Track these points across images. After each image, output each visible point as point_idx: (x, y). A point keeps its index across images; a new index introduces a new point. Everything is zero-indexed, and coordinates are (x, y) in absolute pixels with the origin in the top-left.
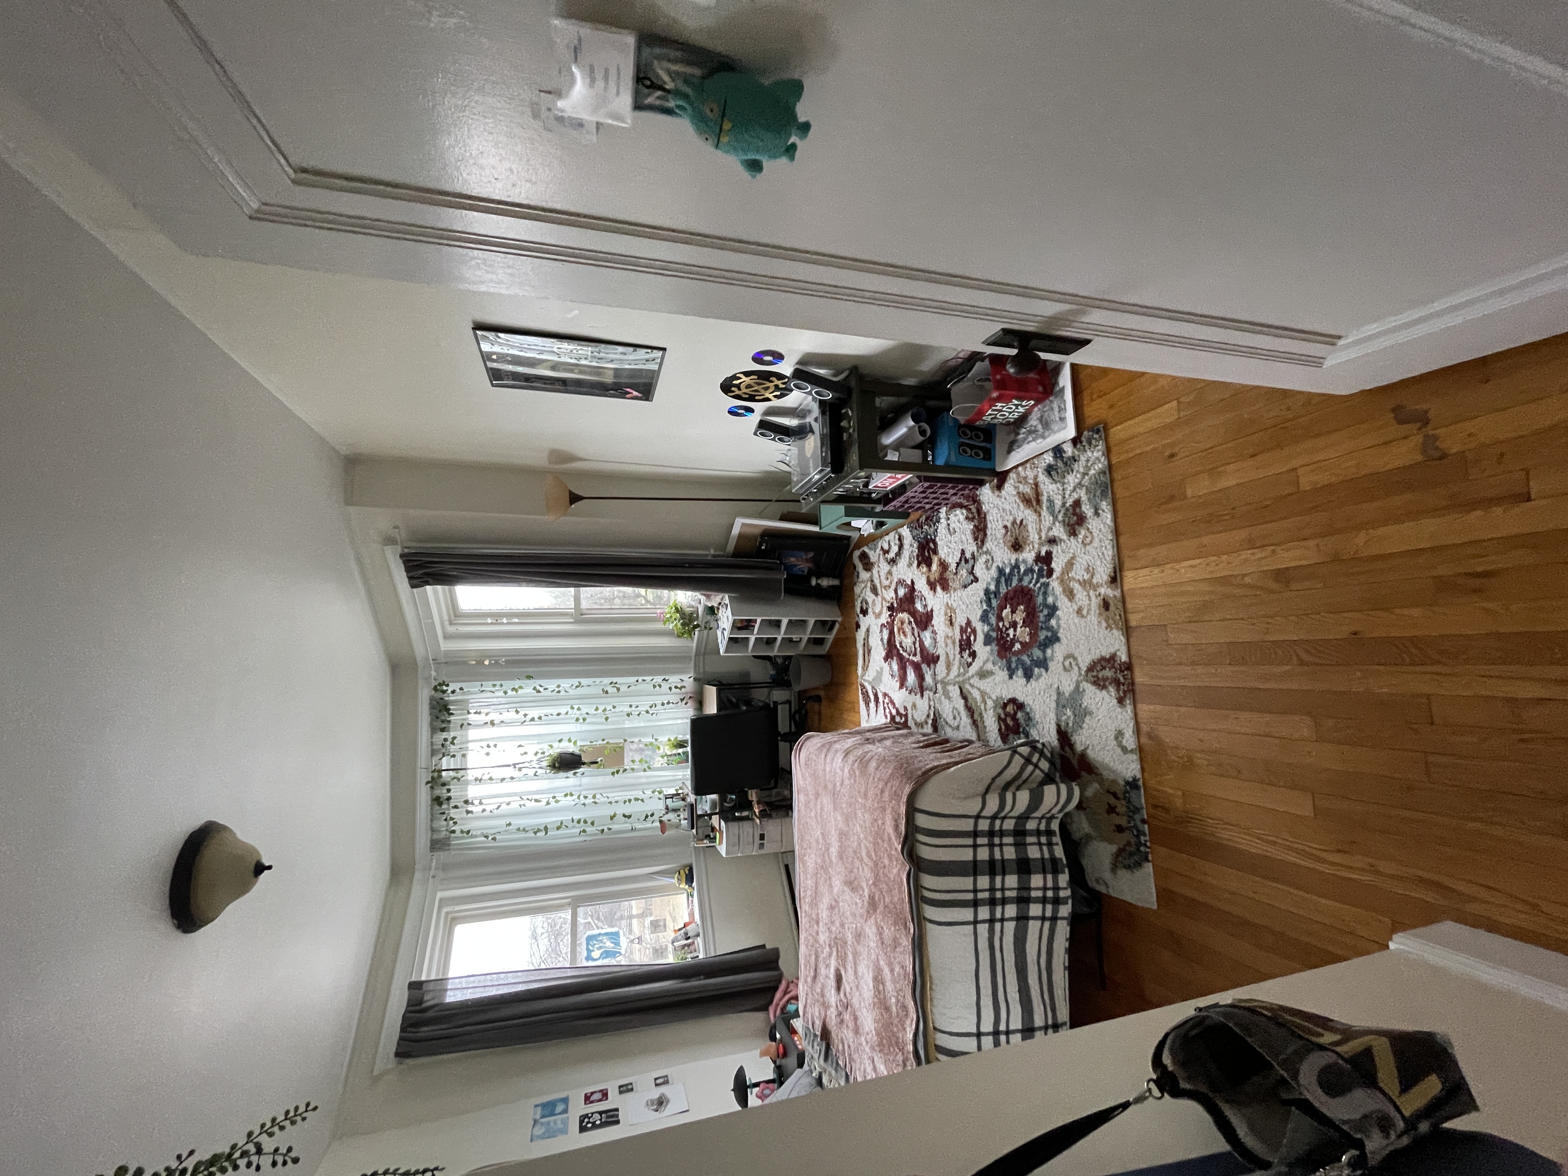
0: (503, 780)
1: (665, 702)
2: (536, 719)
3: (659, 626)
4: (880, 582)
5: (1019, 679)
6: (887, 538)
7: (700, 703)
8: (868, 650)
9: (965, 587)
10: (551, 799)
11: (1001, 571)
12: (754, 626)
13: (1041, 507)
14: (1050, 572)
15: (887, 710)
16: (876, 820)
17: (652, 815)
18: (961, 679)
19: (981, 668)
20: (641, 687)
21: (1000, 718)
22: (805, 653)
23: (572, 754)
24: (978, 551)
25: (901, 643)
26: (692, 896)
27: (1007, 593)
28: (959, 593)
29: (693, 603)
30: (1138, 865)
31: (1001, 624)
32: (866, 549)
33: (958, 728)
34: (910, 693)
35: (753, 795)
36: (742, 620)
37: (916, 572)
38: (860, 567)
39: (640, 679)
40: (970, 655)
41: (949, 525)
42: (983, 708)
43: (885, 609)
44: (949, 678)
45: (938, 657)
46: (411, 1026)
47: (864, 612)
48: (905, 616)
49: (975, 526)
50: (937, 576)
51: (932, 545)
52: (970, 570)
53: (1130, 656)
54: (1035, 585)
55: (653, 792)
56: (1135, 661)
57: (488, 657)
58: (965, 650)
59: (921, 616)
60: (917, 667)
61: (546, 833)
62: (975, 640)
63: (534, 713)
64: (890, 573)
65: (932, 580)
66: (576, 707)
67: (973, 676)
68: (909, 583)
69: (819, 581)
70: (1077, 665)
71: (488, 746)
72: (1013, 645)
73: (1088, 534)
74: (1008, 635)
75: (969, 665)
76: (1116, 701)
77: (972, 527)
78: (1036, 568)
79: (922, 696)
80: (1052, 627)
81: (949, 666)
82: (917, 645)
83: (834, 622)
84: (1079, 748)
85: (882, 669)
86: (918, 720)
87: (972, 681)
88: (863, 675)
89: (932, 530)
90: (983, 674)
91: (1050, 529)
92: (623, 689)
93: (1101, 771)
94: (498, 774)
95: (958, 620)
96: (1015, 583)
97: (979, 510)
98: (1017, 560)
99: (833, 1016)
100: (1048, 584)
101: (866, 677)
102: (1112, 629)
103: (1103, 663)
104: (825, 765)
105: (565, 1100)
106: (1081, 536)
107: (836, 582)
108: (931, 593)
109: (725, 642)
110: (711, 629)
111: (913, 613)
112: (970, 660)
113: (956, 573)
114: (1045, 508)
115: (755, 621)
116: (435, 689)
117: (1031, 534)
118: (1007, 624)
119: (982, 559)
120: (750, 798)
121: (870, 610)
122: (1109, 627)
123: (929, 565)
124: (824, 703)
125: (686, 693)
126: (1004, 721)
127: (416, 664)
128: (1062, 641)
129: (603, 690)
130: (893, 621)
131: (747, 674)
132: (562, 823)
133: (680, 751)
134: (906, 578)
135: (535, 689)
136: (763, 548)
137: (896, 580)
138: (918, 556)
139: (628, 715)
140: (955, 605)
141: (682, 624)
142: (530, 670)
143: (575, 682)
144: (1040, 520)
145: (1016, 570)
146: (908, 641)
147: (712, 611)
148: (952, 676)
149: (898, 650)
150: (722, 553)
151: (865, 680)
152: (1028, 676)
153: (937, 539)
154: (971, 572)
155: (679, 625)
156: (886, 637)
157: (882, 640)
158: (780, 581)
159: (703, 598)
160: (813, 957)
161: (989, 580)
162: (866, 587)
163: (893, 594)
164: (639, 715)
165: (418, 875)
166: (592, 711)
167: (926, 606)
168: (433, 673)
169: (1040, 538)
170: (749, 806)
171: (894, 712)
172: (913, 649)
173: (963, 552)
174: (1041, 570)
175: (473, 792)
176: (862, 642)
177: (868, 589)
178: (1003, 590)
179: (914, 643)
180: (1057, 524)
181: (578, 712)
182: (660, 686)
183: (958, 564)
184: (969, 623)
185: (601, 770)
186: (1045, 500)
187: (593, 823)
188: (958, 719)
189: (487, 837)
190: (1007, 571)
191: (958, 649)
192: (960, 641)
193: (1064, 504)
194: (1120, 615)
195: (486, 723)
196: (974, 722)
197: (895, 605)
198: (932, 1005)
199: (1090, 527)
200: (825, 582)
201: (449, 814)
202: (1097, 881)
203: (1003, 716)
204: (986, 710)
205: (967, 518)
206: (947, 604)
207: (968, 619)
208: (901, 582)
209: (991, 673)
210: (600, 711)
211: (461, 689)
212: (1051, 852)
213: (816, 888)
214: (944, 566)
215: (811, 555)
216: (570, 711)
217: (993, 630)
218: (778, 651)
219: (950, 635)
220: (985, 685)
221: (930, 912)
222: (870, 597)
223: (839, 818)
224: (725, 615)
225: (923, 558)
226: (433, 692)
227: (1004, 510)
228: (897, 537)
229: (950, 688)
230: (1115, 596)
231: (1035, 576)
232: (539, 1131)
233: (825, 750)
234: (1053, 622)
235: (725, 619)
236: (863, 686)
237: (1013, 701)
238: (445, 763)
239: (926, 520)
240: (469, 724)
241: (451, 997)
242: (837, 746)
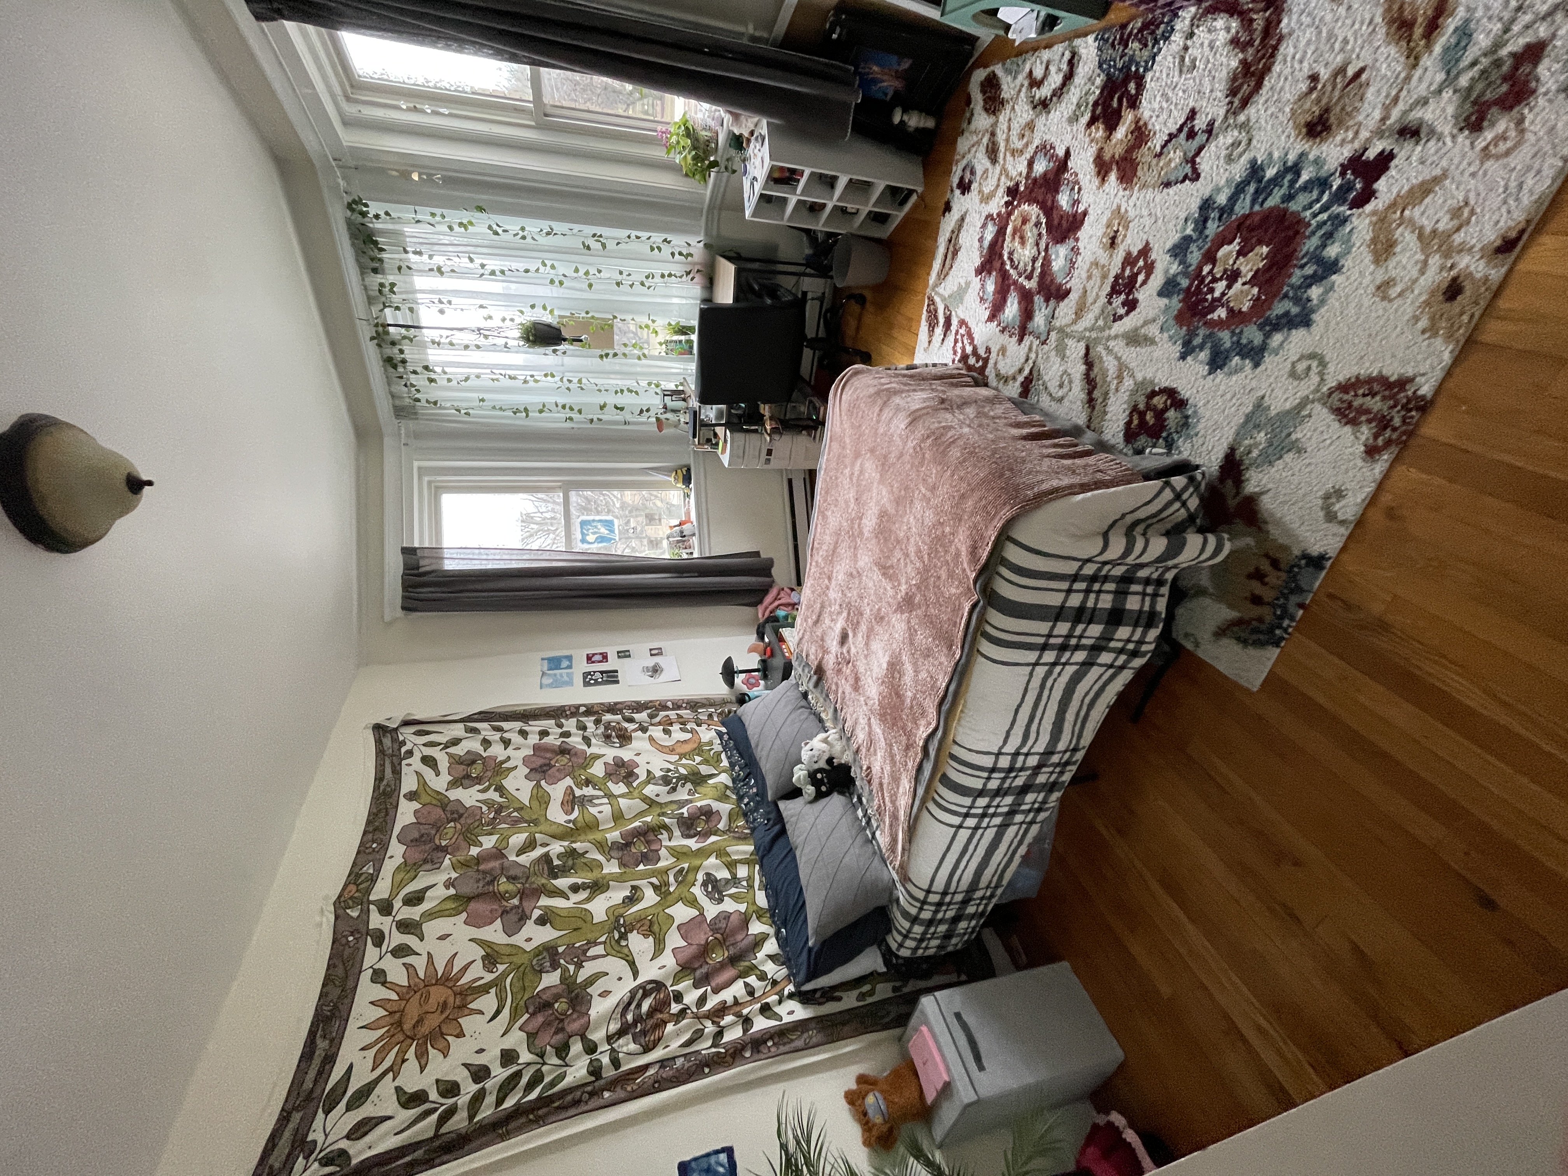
0: (466, 347)
1: (666, 273)
2: (498, 273)
3: (659, 153)
4: (1007, 140)
5: (1198, 363)
6: (1046, 55)
7: (710, 282)
8: (953, 250)
9: (1168, 185)
10: (528, 378)
11: (1255, 170)
12: (798, 181)
13: (1429, 46)
14: (1367, 196)
15: (959, 345)
16: (942, 524)
17: (648, 410)
18: (1094, 335)
19: (1136, 329)
20: (634, 246)
21: (1135, 409)
22: (862, 233)
23: (549, 326)
24: (1226, 118)
25: (1011, 253)
26: (688, 496)
27: (1246, 217)
28: (1149, 194)
29: (712, 123)
30: (1260, 644)
31: (1206, 269)
32: (998, 69)
33: (1060, 400)
34: (1002, 331)
35: (765, 410)
36: (782, 169)
37: (1080, 136)
38: (978, 98)
39: (634, 233)
40: (1124, 304)
41: (1186, 48)
42: (1113, 387)
43: (1001, 190)
44: (1075, 328)
45: (1068, 292)
46: (411, 587)
47: (965, 187)
48: (1033, 210)
49: (1244, 63)
50: (1119, 151)
51: (1132, 87)
52: (1190, 155)
53: (1439, 390)
54: (1315, 215)
55: (649, 384)
56: (1442, 401)
57: (416, 167)
58: (1119, 293)
59: (1062, 217)
60: (1026, 298)
61: (527, 416)
62: (1144, 282)
63: (493, 264)
64: (1030, 126)
65: (1107, 157)
66: (549, 263)
67: (1116, 337)
68: (1061, 152)
69: (906, 118)
70: (1321, 374)
71: (441, 302)
72: (1212, 309)
73: (1512, 134)
74: (1212, 290)
75: (1117, 318)
76: (1362, 448)
77: (1234, 63)
78: (1336, 183)
79: (1020, 340)
80: (1309, 300)
81: (1079, 313)
82: (1038, 264)
83: (911, 192)
84: (1251, 488)
85: (968, 284)
86: (1003, 372)
87: (1111, 344)
88: (936, 285)
89: (1146, 53)
90: (1134, 339)
91: (1423, 102)
92: (611, 245)
93: (1271, 528)
94: (460, 338)
95: (1128, 240)
96: (1273, 201)
97: (1271, 28)
98: (1302, 155)
99: (831, 662)
100: (1346, 220)
101: (940, 290)
102: (1435, 335)
103: (1376, 387)
104: (878, 422)
105: (569, 658)
106: (1489, 135)
107: (930, 123)
108: (1096, 181)
109: (755, 199)
110: (734, 172)
111: (1049, 209)
112: (1122, 311)
113: (1159, 155)
114: (1438, 49)
115: (802, 173)
116: (349, 206)
117: (1366, 107)
118: (1218, 271)
119: (1224, 140)
120: (762, 411)
121: (974, 186)
122: (1432, 330)
123: (1111, 127)
124: (869, 307)
125: (694, 264)
126: (1142, 415)
127: (313, 165)
128: (1314, 328)
129: (583, 243)
130: (1009, 214)
131: (775, 248)
132: (544, 406)
133: (683, 338)
134: (1057, 144)
135: (490, 227)
136: (835, 36)
137: (1037, 142)
138: (1096, 104)
139: (618, 284)
140: (1132, 214)
141: (694, 158)
142: (483, 197)
143: (545, 225)
144: (1408, 78)
145: (1289, 177)
146: (1025, 254)
147: (738, 142)
148: (1080, 326)
149: (1003, 264)
150: (765, 35)
151: (937, 293)
152: (1217, 362)
153: (1149, 76)
154: (1192, 161)
155: (689, 157)
156: (989, 236)
157: (981, 240)
158: (846, 106)
159: (727, 118)
160: (819, 605)
161: (1223, 182)
162: (978, 143)
163: (1022, 167)
164: (631, 286)
165: (388, 441)
166: (570, 273)
167: (1077, 202)
168: (342, 183)
169: (1383, 120)
170: (758, 419)
171: (969, 349)
172: (1029, 268)
173: (1192, 114)
174: (1345, 188)
175: (434, 356)
176: (948, 235)
177: (982, 149)
178: (1243, 207)
179: (1034, 260)
180: (1447, 94)
181: (552, 271)
182: (659, 249)
183: (1172, 137)
184: (1145, 251)
185: (585, 351)
186: (1451, 29)
187: (580, 412)
188: (1065, 390)
189: (459, 411)
190: (1270, 173)
191: (1107, 289)
192: (1117, 277)
193: (1497, 45)
194: (1472, 316)
195: (431, 270)
196: (1091, 401)
197: (1022, 189)
198: (958, 723)
199: (1529, 117)
200: (914, 121)
201: (408, 379)
202: (1187, 635)
203: (1142, 406)
204: (1117, 390)
205: (1235, 42)
206: (1119, 207)
207: (1147, 243)
208: (1045, 149)
209: (1150, 341)
210: (581, 273)
211: (387, 214)
212: (1153, 604)
213: (835, 548)
214: (1140, 134)
215: (906, 64)
216: (542, 269)
217: (1185, 274)
218: (823, 225)
219: (1103, 261)
220: (1130, 355)
221: (986, 647)
222: (981, 162)
223: (884, 493)
224: (760, 155)
225: (1104, 110)
226: (349, 213)
227: (1331, 35)
228: (1068, 55)
229: (1070, 342)
230: (1486, 279)
231: (1325, 198)
232: (547, 681)
233: (880, 402)
234: (1315, 292)
235: (758, 162)
236: (932, 302)
237: (1171, 392)
238: (389, 316)
239: (1140, 30)
240: (409, 268)
241: (449, 565)
242: (897, 400)
